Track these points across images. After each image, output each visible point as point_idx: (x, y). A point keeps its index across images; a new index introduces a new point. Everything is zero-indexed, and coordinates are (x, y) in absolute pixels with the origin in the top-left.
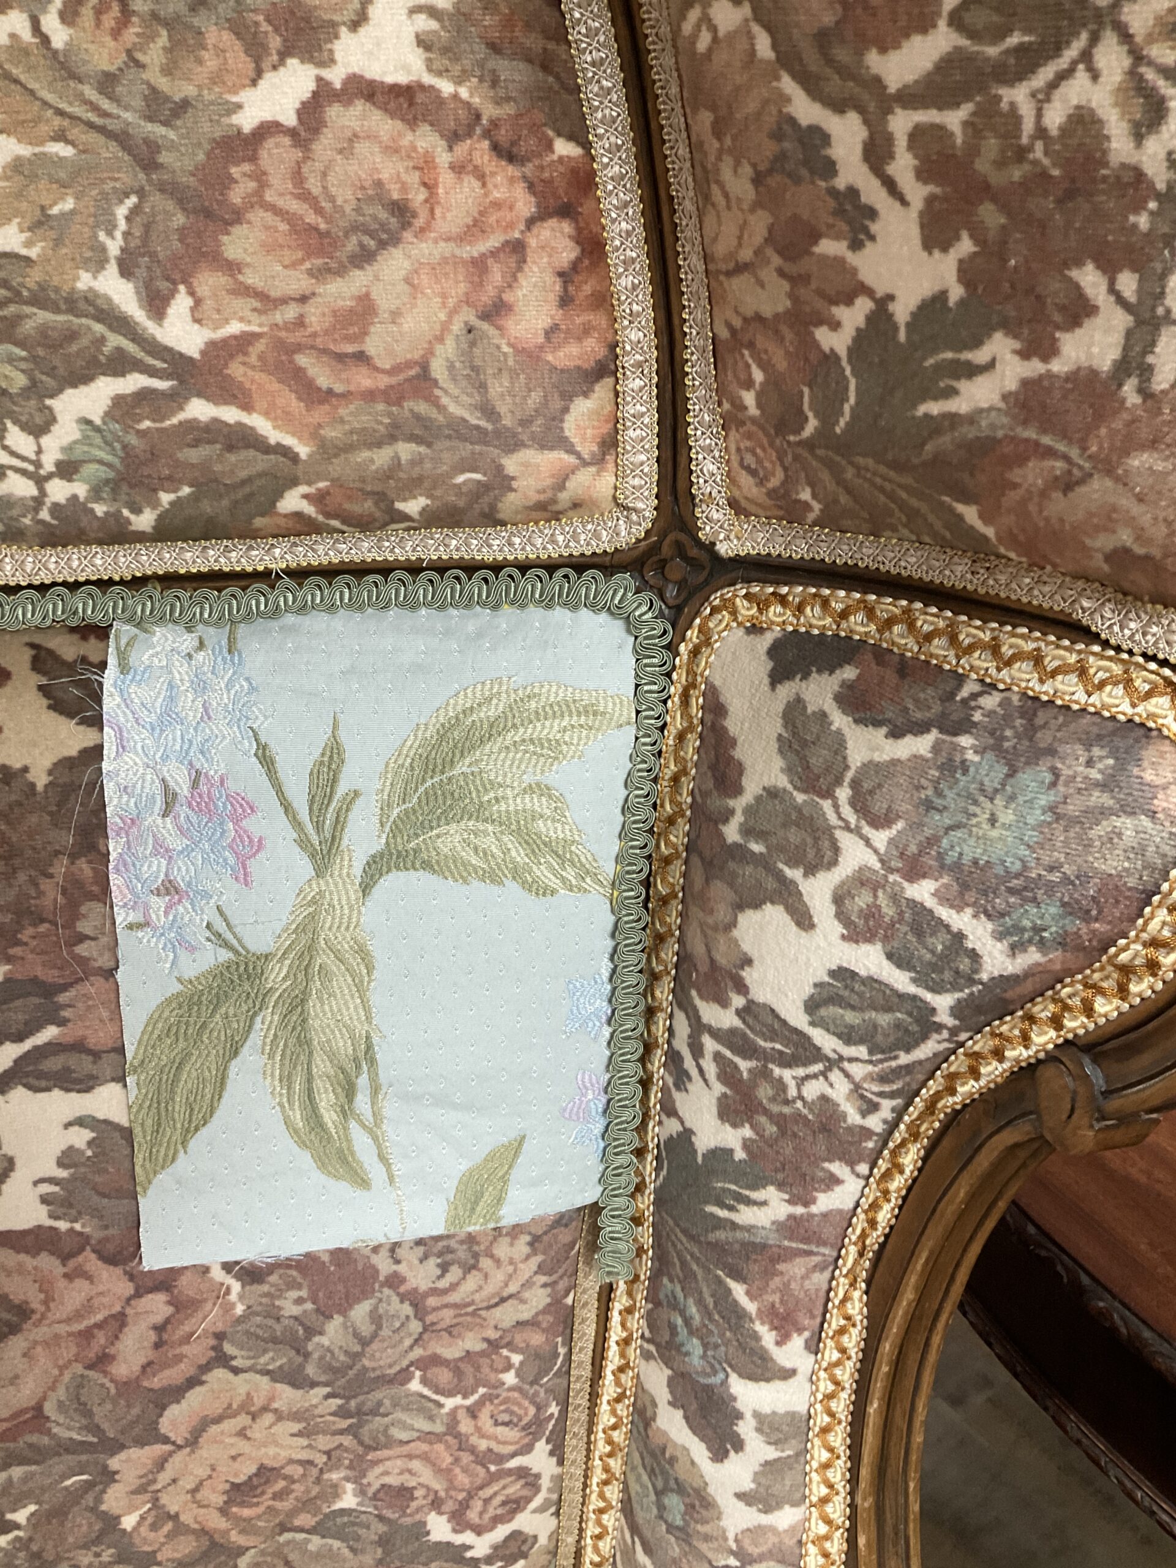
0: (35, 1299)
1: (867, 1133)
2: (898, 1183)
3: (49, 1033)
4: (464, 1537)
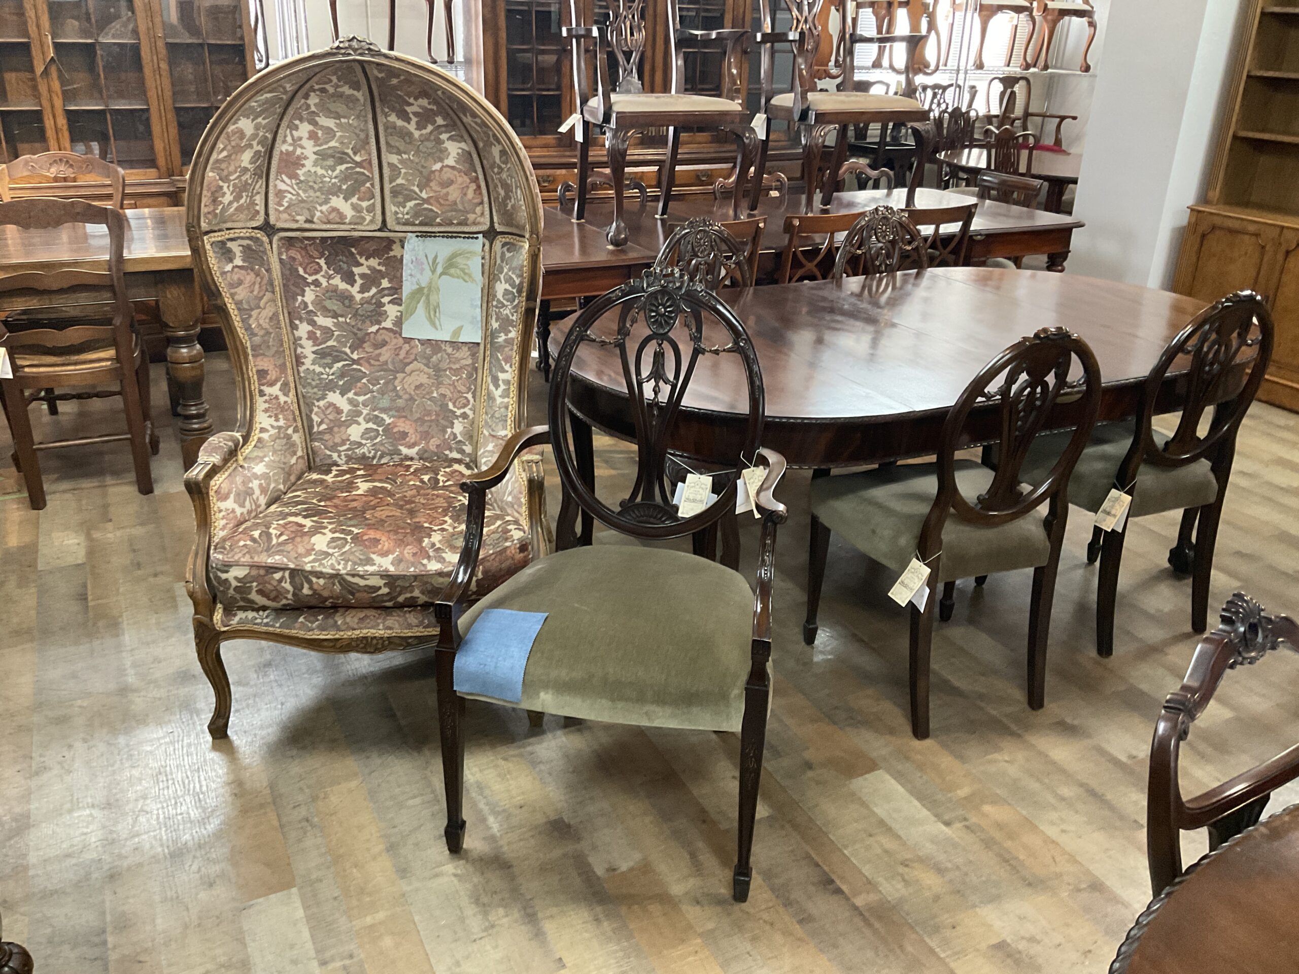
0: (389, 340)
1: (514, 321)
2: (520, 331)
3: (396, 296)
4: (455, 410)
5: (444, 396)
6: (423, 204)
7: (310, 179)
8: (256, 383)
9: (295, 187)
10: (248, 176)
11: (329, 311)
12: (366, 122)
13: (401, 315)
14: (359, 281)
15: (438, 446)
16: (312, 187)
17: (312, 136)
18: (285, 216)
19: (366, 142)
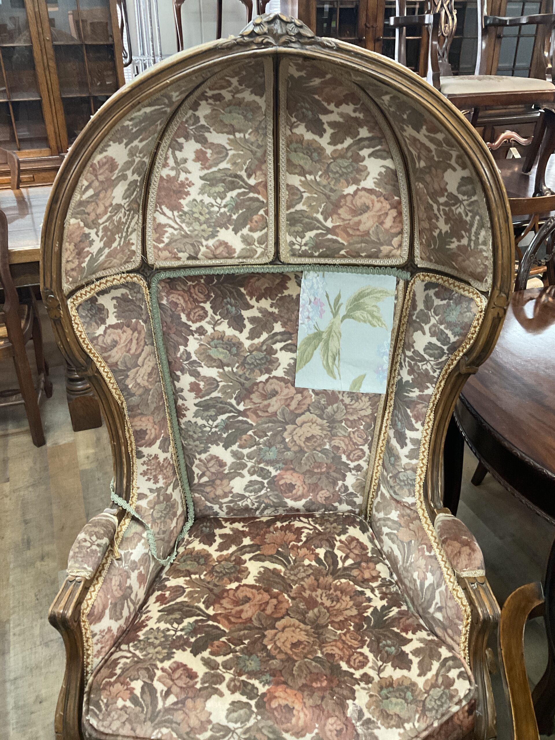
0: (279, 390)
1: (434, 377)
2: (441, 389)
3: (290, 342)
4: (349, 462)
5: (338, 448)
6: (326, 234)
7: (194, 210)
8: (133, 444)
9: (178, 220)
10: (121, 215)
11: (215, 360)
12: (265, 135)
13: (295, 363)
14: (249, 326)
15: (327, 498)
16: (197, 219)
17: (200, 157)
18: (166, 254)
19: (263, 161)
